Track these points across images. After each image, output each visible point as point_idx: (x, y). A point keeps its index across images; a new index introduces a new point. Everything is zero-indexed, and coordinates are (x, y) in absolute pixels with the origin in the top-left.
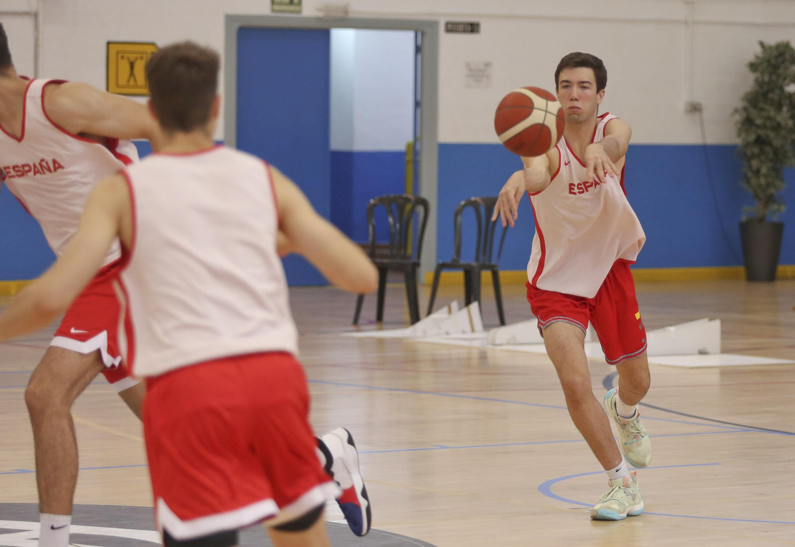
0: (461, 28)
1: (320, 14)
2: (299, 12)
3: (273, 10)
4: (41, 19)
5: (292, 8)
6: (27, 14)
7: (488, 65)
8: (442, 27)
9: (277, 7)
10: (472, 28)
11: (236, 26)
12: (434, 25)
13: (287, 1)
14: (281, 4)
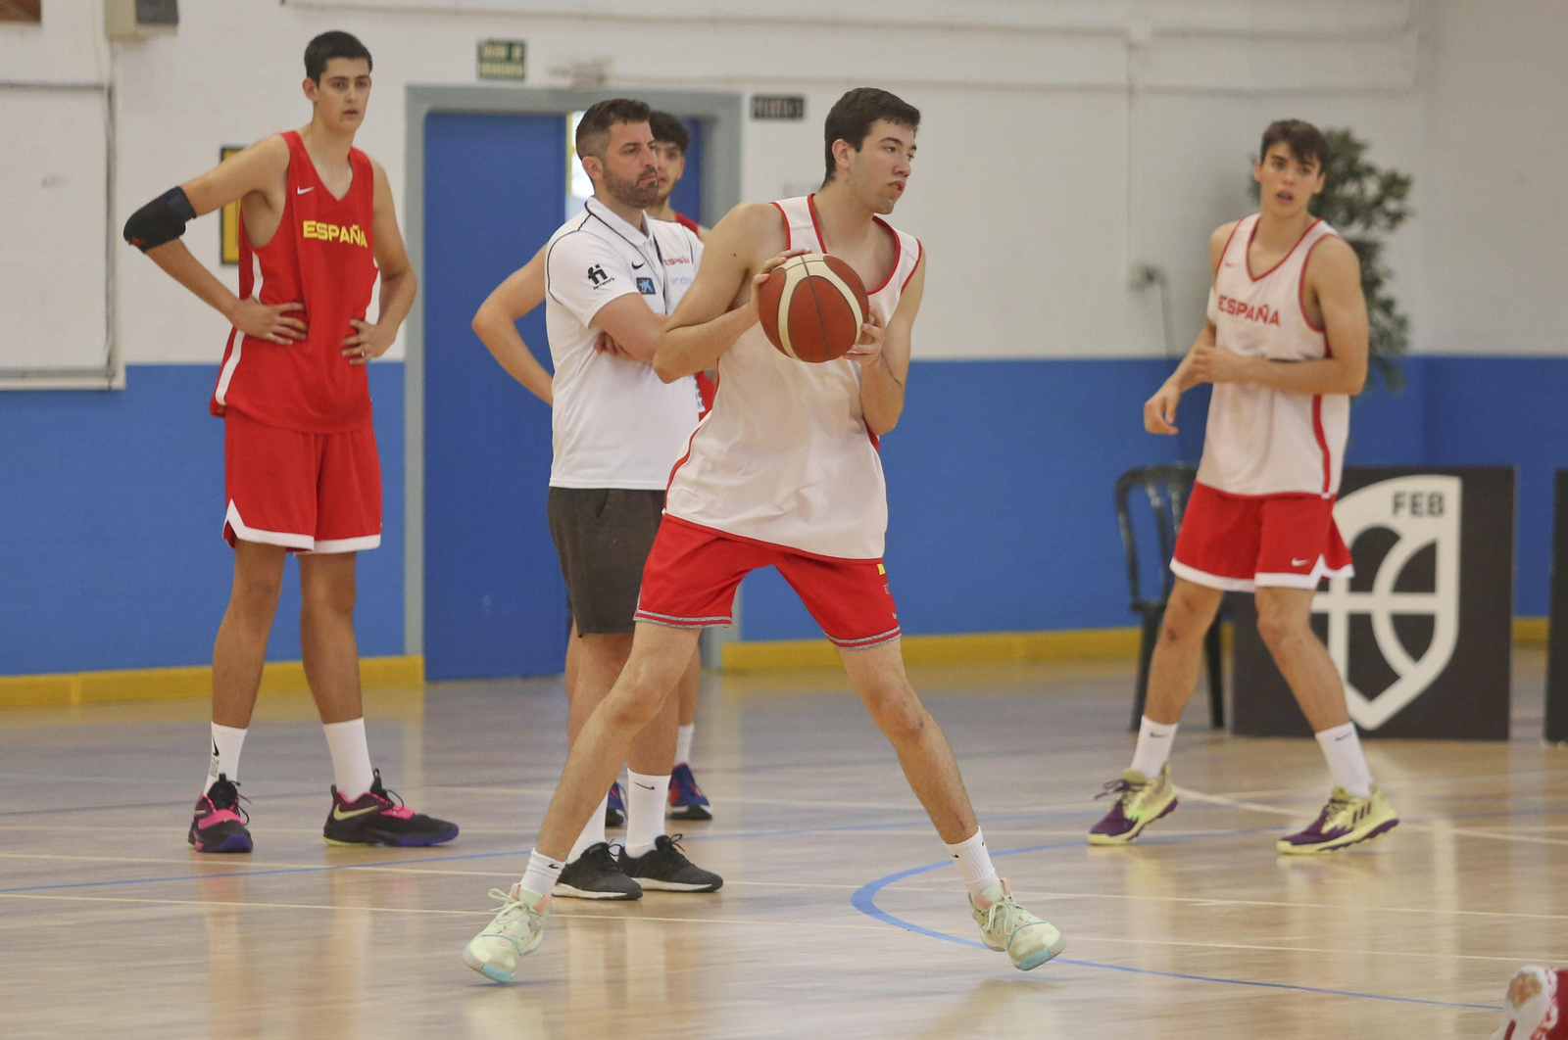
0: (775, 108)
1: (564, 83)
2: (523, 77)
3: (482, 76)
4: (120, 99)
5: (510, 69)
6: (96, 88)
8: (746, 108)
9: (488, 68)
10: (795, 108)
11: (424, 108)
12: (732, 101)
13: (502, 52)
14: (494, 60)
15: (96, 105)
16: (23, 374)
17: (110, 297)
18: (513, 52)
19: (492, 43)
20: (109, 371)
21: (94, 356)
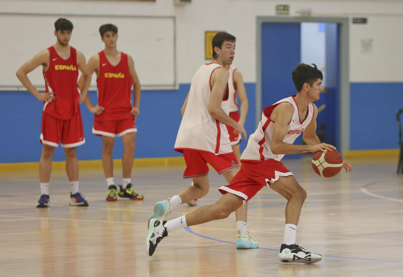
0: (359, 21)
1: (298, 15)
2: (288, 14)
3: (277, 13)
4: (177, 20)
5: (284, 12)
6: (171, 17)
7: (371, 40)
8: (351, 21)
9: (280, 12)
10: (363, 21)
11: (261, 22)
12: (347, 19)
13: (282, 8)
14: (280, 10)
15: (170, 22)
16: (151, 86)
17: (175, 68)
18: (286, 8)
19: (280, 6)
20: (175, 85)
21: (171, 82)
